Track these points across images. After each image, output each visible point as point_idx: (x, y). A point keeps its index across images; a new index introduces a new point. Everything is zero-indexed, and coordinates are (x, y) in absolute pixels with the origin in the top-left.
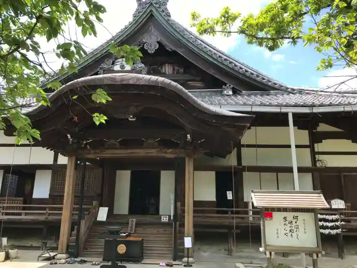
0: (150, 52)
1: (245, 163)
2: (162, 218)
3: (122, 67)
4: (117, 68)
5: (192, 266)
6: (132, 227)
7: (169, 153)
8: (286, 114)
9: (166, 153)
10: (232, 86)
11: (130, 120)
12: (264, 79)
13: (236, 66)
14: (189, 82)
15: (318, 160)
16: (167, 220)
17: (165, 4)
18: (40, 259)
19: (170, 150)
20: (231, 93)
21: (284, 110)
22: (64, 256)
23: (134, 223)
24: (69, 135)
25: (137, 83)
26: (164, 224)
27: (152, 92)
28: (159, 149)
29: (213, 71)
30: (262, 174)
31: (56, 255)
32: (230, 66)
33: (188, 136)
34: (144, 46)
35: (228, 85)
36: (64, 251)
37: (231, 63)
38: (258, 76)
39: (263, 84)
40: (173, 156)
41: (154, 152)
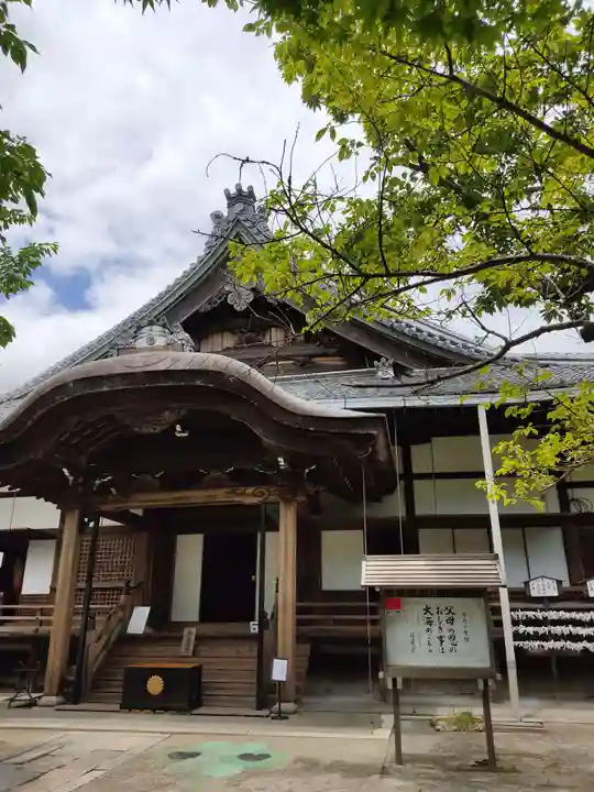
0: (238, 309)
1: (419, 511)
3: (151, 340)
4: (141, 343)
5: (287, 718)
6: (188, 644)
7: (248, 495)
8: (473, 409)
9: (243, 494)
11: (178, 435)
13: (398, 322)
14: (316, 360)
15: (573, 500)
17: (263, 220)
18: (13, 704)
19: (250, 490)
20: (391, 373)
21: (469, 401)
22: (54, 699)
23: (193, 638)
24: (65, 470)
25: (172, 368)
27: (198, 383)
28: (230, 490)
29: (355, 335)
30: (457, 531)
31: (39, 698)
32: (387, 322)
33: (281, 460)
34: (226, 298)
35: (383, 360)
36: (55, 690)
39: (452, 353)
40: (255, 500)
41: (221, 496)
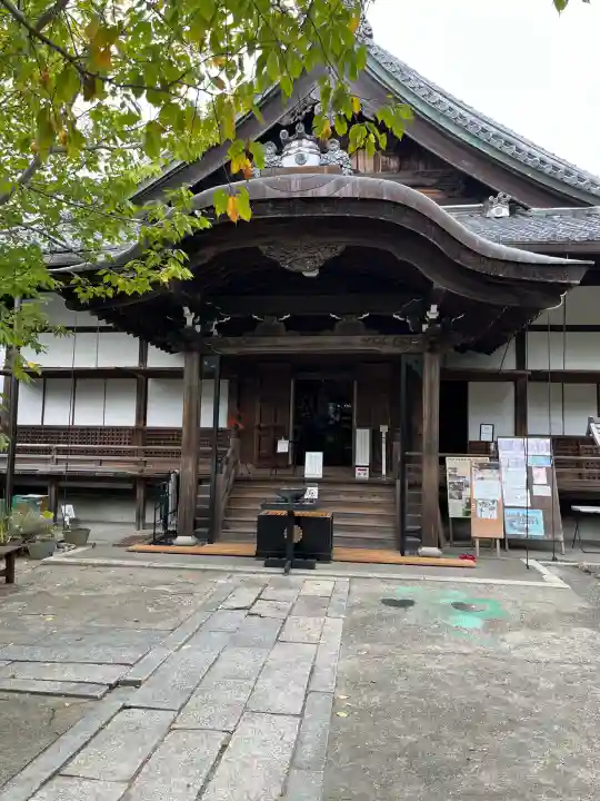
2: (357, 472)
3: (301, 158)
4: (289, 161)
7: (388, 343)
9: (382, 343)
10: (509, 197)
11: (307, 275)
12: (583, 180)
13: (519, 150)
16: (367, 476)
17: (360, 7)
19: (391, 339)
20: (505, 212)
24: (185, 309)
26: (362, 483)
28: (366, 338)
32: (507, 150)
33: (433, 308)
34: (313, 109)
35: (500, 195)
36: (190, 530)
37: (508, 143)
38: (568, 173)
39: (579, 190)
40: (397, 350)
41: (358, 343)
